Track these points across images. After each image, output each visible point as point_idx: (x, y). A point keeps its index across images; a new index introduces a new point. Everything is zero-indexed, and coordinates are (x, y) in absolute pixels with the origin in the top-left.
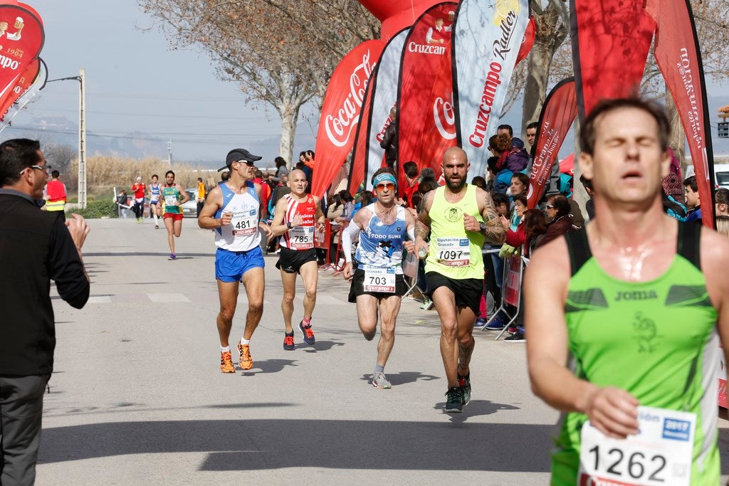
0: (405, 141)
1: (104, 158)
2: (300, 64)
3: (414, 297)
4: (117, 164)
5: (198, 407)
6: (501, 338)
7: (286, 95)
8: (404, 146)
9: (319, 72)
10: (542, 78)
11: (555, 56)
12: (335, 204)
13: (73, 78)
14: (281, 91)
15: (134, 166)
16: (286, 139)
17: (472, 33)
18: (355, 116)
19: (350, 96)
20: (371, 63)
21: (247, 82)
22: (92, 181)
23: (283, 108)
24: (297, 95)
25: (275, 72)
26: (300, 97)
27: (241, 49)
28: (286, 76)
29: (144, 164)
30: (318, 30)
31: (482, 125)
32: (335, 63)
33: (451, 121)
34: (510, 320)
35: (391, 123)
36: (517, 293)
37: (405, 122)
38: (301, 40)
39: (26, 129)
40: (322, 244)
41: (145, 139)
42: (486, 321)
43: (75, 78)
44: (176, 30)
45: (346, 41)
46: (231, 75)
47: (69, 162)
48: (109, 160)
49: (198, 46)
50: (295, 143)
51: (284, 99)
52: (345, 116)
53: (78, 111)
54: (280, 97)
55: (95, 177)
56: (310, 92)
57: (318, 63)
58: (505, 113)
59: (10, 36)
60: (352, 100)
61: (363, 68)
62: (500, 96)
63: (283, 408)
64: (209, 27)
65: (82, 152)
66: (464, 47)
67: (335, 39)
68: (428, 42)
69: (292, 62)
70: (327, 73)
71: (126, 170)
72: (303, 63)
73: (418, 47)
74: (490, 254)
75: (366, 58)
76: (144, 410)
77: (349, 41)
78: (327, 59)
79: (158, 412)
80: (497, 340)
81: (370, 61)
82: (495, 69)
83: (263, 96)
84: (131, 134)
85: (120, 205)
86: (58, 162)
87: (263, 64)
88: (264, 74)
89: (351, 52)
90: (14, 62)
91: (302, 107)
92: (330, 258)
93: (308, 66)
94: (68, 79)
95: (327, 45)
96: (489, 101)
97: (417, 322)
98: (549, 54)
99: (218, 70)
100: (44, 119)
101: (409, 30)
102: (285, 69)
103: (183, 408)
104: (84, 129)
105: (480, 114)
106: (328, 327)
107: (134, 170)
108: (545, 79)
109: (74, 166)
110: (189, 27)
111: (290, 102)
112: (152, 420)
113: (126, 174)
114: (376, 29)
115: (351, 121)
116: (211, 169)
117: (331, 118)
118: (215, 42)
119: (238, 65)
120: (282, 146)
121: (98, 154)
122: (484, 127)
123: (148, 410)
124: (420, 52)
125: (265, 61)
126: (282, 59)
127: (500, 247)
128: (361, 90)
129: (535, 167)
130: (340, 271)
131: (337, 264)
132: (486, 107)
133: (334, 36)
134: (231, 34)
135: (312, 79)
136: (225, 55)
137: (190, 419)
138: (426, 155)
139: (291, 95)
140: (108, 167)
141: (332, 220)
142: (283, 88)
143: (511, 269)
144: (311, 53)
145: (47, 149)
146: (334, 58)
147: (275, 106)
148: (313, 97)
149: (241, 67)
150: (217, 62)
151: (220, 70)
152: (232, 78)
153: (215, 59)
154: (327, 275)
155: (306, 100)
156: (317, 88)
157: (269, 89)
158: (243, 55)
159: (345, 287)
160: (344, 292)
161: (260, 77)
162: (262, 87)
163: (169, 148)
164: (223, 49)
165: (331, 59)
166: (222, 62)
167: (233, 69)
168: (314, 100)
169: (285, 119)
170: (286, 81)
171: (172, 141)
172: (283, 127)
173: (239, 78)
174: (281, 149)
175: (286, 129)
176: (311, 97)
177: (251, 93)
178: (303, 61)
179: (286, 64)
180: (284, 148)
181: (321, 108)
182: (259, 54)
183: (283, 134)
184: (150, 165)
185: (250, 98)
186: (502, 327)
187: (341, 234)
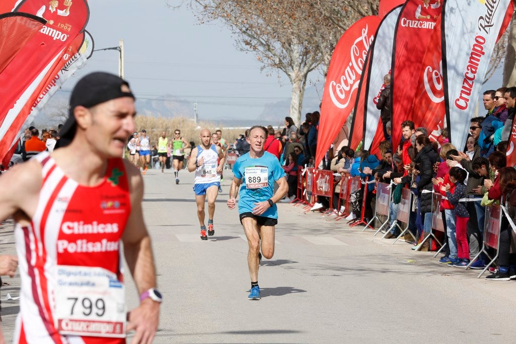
0: (398, 104)
1: (139, 116)
2: (309, 37)
3: (405, 239)
4: (150, 122)
5: (219, 333)
6: (482, 276)
7: (296, 63)
8: (397, 109)
9: (325, 44)
12: (337, 158)
13: (114, 48)
14: (292, 60)
15: (164, 124)
16: (295, 101)
17: (460, 11)
18: (355, 81)
19: (350, 64)
20: (369, 35)
21: (263, 53)
23: (293, 75)
24: (305, 64)
25: (287, 45)
26: (308, 65)
27: (258, 24)
28: (296, 47)
30: (324, 8)
31: (467, 91)
32: (338, 36)
33: (439, 87)
34: (490, 261)
35: (386, 88)
37: (399, 88)
38: (309, 16)
40: (326, 193)
41: (174, 101)
42: (469, 261)
43: (115, 48)
44: (203, 7)
45: (348, 17)
46: (248, 47)
48: (144, 119)
49: (220, 21)
50: (303, 104)
51: (294, 67)
52: (346, 82)
54: (291, 65)
56: (317, 61)
57: (324, 36)
58: (487, 79)
59: (60, 13)
60: (352, 68)
61: (362, 41)
62: (483, 65)
63: (291, 334)
64: (230, 5)
66: (453, 23)
67: (339, 15)
68: (417, 18)
69: (302, 35)
70: (332, 45)
71: (158, 127)
72: (311, 36)
73: (409, 22)
74: (473, 202)
75: (364, 32)
77: (351, 17)
78: (332, 33)
79: (184, 337)
80: (479, 278)
81: (367, 34)
82: (479, 43)
83: (275, 64)
84: (163, 96)
87: (277, 37)
88: (277, 46)
89: (353, 26)
90: (63, 35)
91: (309, 74)
92: (333, 205)
93: (315, 38)
94: (109, 49)
95: (332, 19)
96: (473, 70)
97: (409, 261)
101: (402, 7)
102: (295, 41)
103: (206, 334)
105: (465, 81)
106: (332, 265)
107: (164, 127)
110: (213, 4)
111: (299, 70)
114: (375, 7)
115: (352, 86)
116: (231, 126)
117: (335, 84)
118: (235, 18)
119: (255, 38)
120: (292, 107)
122: (468, 92)
123: (175, 335)
124: (410, 26)
125: (278, 34)
127: (482, 196)
128: (360, 59)
130: (341, 216)
131: (339, 209)
132: (470, 75)
133: (338, 12)
134: (249, 11)
135: (319, 50)
136: (244, 29)
138: (417, 116)
139: (301, 64)
140: (142, 124)
141: (336, 172)
142: (293, 58)
143: (492, 215)
144: (317, 26)
146: (338, 32)
147: (287, 74)
148: (320, 65)
149: (258, 39)
150: (237, 35)
151: (239, 42)
152: (249, 49)
153: (235, 33)
154: (331, 220)
155: (313, 69)
156: (323, 58)
157: (281, 58)
158: (259, 29)
159: (346, 230)
160: (345, 234)
161: (273, 48)
162: (276, 56)
163: (195, 109)
164: (242, 24)
165: (335, 33)
166: (241, 35)
167: (251, 41)
168: (320, 68)
169: (294, 85)
170: (296, 51)
171: (198, 103)
172: (293, 91)
173: (256, 48)
174: (291, 110)
175: (295, 93)
176: (318, 65)
177: (266, 62)
178: (311, 34)
179: (296, 37)
180: (294, 109)
181: (326, 75)
182: (273, 28)
183: (293, 97)
184: (179, 124)
185: (264, 66)
186: (484, 266)
187: (342, 183)
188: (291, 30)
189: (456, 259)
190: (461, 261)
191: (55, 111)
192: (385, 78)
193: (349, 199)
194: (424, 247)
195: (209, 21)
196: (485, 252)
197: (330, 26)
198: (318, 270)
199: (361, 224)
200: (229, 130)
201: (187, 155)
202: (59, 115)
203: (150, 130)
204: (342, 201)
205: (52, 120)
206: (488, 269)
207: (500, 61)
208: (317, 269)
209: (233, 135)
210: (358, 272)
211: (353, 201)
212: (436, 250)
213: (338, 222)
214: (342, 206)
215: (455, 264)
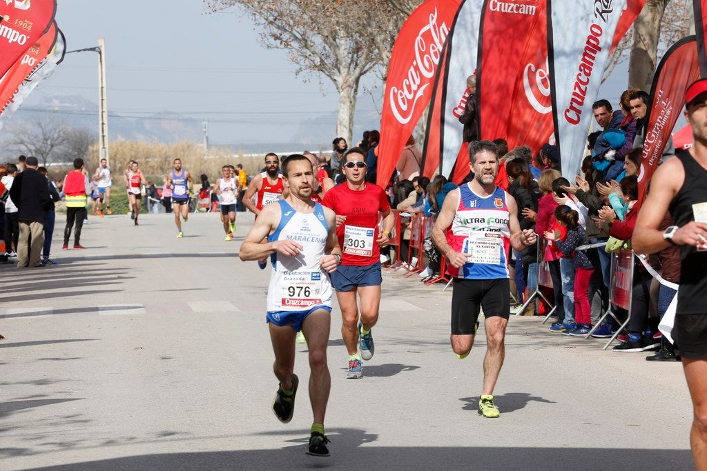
1: (128, 142)
2: (360, 28)
4: (144, 150)
7: (344, 64)
9: (383, 36)
10: (651, 36)
11: (666, 11)
13: (91, 49)
14: (337, 60)
15: (163, 152)
16: (344, 115)
18: (419, 87)
19: (414, 63)
21: (298, 50)
22: (115, 170)
23: (340, 79)
25: (330, 38)
26: (360, 66)
27: (290, 11)
28: (343, 42)
29: (176, 149)
31: (579, 98)
32: (400, 24)
33: (545, 91)
34: (620, 326)
36: (629, 295)
39: (36, 110)
42: (591, 327)
43: (93, 49)
46: (278, 42)
47: (87, 148)
48: (135, 146)
49: (238, 8)
50: (355, 120)
51: (342, 68)
53: (98, 89)
54: (336, 66)
55: (119, 165)
56: (372, 60)
57: (382, 26)
60: (417, 68)
61: (429, 30)
65: (103, 136)
69: (351, 25)
71: (155, 157)
72: (364, 26)
73: (501, 5)
74: (596, 249)
75: (433, 19)
76: (190, 438)
78: (392, 21)
80: (605, 349)
82: (595, 33)
83: (315, 66)
84: (159, 114)
85: (149, 198)
86: (74, 149)
87: (316, 29)
88: (317, 40)
91: (362, 78)
92: (401, 256)
93: (369, 29)
94: (85, 50)
95: (392, 3)
96: (587, 71)
98: (659, 8)
99: (263, 36)
100: (56, 98)
102: (342, 33)
103: (238, 436)
104: (105, 109)
105: (577, 85)
106: (404, 338)
107: (163, 156)
108: (655, 37)
109: (93, 152)
111: (348, 73)
112: (201, 451)
113: (155, 162)
115: (415, 92)
116: (254, 152)
117: (396, 91)
118: (259, 3)
119: (286, 30)
120: (341, 124)
121: (121, 139)
123: (195, 438)
124: (503, 10)
125: (318, 25)
126: (338, 22)
127: (606, 239)
128: (425, 55)
129: (648, 143)
130: (413, 271)
131: (409, 262)
132: (584, 78)
135: (375, 44)
136: (271, 18)
137: (247, 449)
138: (515, 128)
139: (350, 64)
140: (133, 153)
142: (339, 56)
143: (620, 265)
144: (372, 15)
145: (61, 133)
146: (400, 19)
147: (331, 78)
148: (376, 66)
149: (291, 32)
150: (262, 26)
151: (265, 36)
152: (279, 46)
153: (259, 24)
154: (398, 276)
155: (367, 70)
156: (380, 56)
157: (323, 57)
158: (292, 18)
159: (421, 289)
160: (419, 296)
161: (312, 44)
162: (315, 55)
163: (204, 130)
164: (268, 11)
165: (396, 21)
166: (268, 27)
167: (281, 35)
168: (377, 70)
169: (342, 93)
170: (343, 48)
171: (208, 121)
172: (340, 102)
173: (288, 45)
174: (339, 129)
175: (344, 103)
176: (374, 65)
177: (302, 63)
178: (364, 24)
179: (343, 27)
180: (342, 127)
181: (385, 79)
182: (311, 17)
183: (341, 110)
184: (183, 150)
185: (301, 68)
186: (611, 334)
187: (413, 227)
188: (337, 19)
189: (573, 325)
190: (580, 327)
191: (11, 137)
192: (468, 81)
193: (423, 248)
194: (528, 310)
195: (222, 9)
196: (612, 314)
197: (390, 11)
198: (387, 346)
199: (440, 282)
200: (252, 157)
201: (197, 194)
202: (16, 143)
203: (143, 160)
204: (413, 250)
205: (7, 150)
206: (616, 338)
207: (620, 54)
208: (385, 344)
209: (257, 164)
210: (440, 346)
211: (428, 249)
212: (545, 314)
213: (409, 279)
214: (413, 258)
215: (572, 332)
